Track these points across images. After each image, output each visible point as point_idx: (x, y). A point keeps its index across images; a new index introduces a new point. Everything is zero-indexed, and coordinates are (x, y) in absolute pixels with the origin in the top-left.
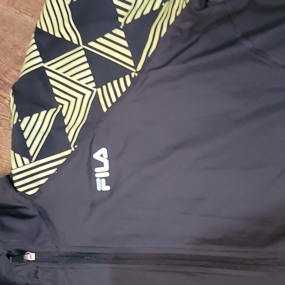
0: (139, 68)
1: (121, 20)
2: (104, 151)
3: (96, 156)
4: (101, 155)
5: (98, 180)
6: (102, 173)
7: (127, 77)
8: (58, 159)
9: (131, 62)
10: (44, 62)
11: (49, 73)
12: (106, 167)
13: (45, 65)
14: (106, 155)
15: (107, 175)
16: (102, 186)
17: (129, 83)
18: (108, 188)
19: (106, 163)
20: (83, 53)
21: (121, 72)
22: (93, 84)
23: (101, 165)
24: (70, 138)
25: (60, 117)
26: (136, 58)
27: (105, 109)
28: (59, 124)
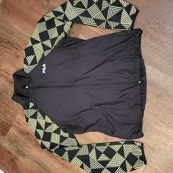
0: (53, 48)
1: (50, 38)
2: (45, 65)
3: (43, 66)
4: (44, 65)
5: (43, 71)
6: (44, 69)
7: (50, 50)
8: (34, 66)
9: (51, 47)
10: (32, 45)
11: (33, 47)
12: (45, 68)
13: (33, 46)
14: (45, 66)
15: (45, 70)
16: (44, 72)
17: (51, 51)
18: (45, 72)
19: (45, 67)
20: (41, 44)
21: (49, 48)
22: (43, 51)
23: (44, 67)
24: (37, 62)
25: (35, 57)
26: (52, 46)
27: (45, 56)
28: (35, 58)
